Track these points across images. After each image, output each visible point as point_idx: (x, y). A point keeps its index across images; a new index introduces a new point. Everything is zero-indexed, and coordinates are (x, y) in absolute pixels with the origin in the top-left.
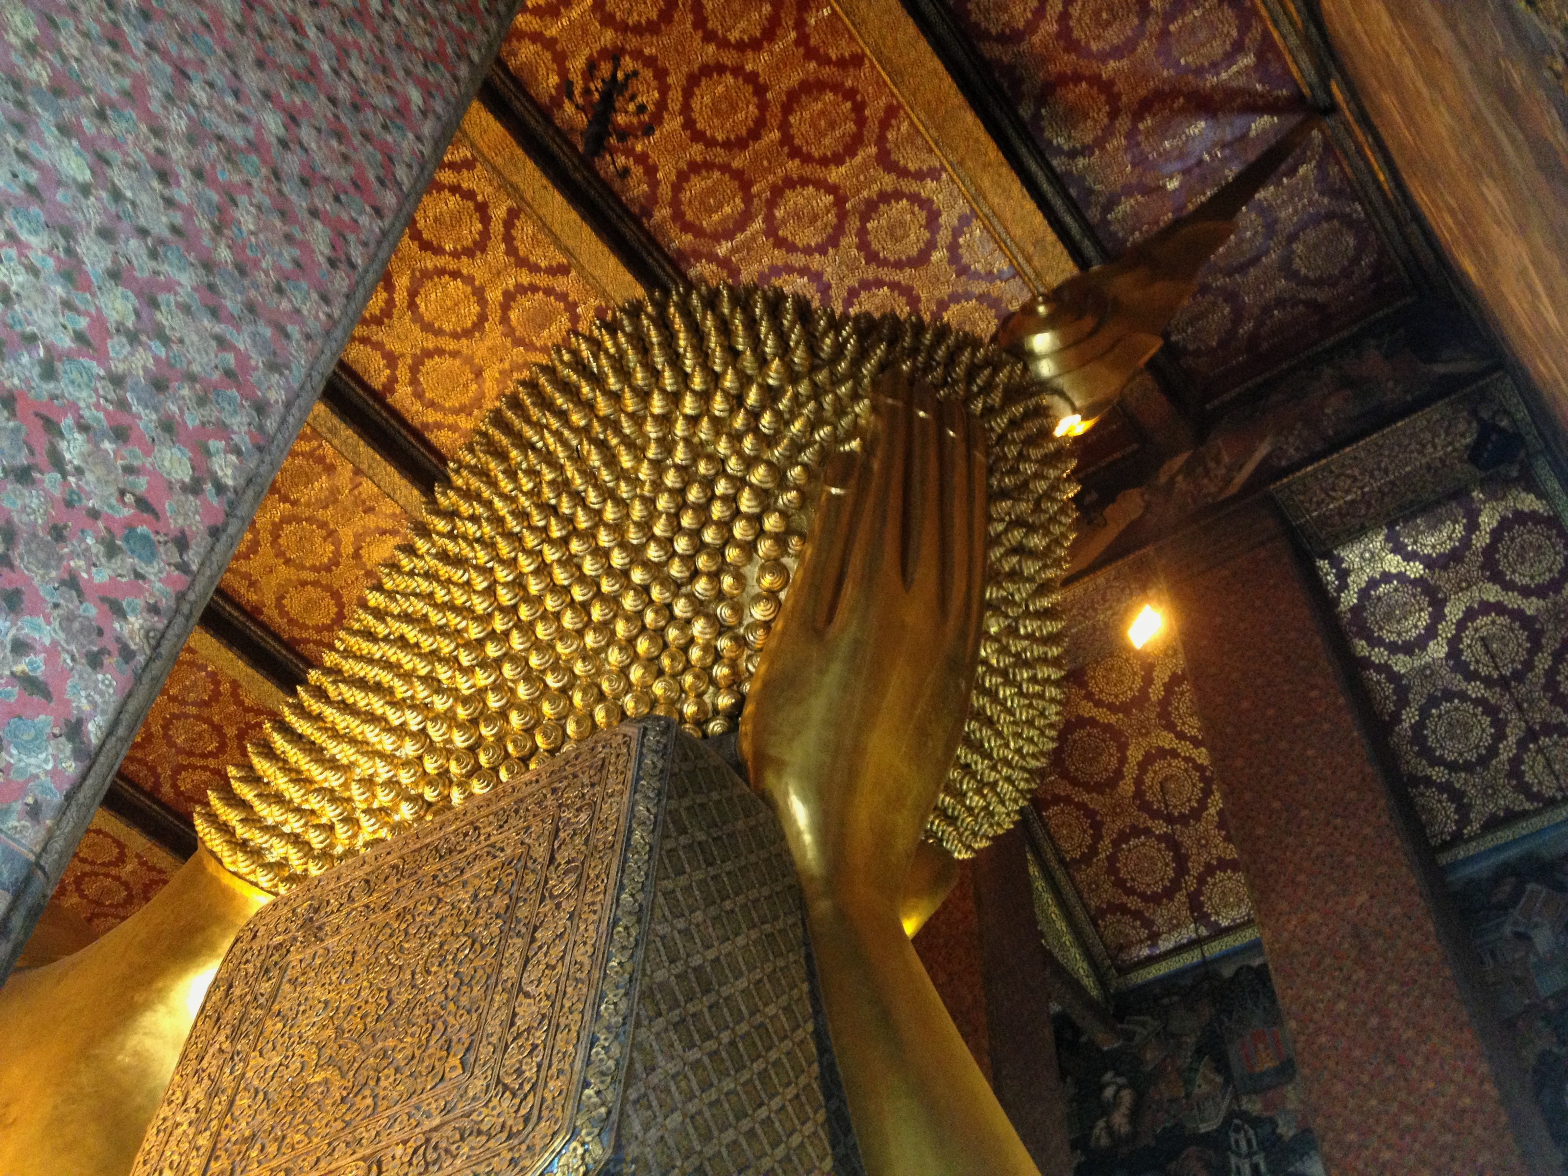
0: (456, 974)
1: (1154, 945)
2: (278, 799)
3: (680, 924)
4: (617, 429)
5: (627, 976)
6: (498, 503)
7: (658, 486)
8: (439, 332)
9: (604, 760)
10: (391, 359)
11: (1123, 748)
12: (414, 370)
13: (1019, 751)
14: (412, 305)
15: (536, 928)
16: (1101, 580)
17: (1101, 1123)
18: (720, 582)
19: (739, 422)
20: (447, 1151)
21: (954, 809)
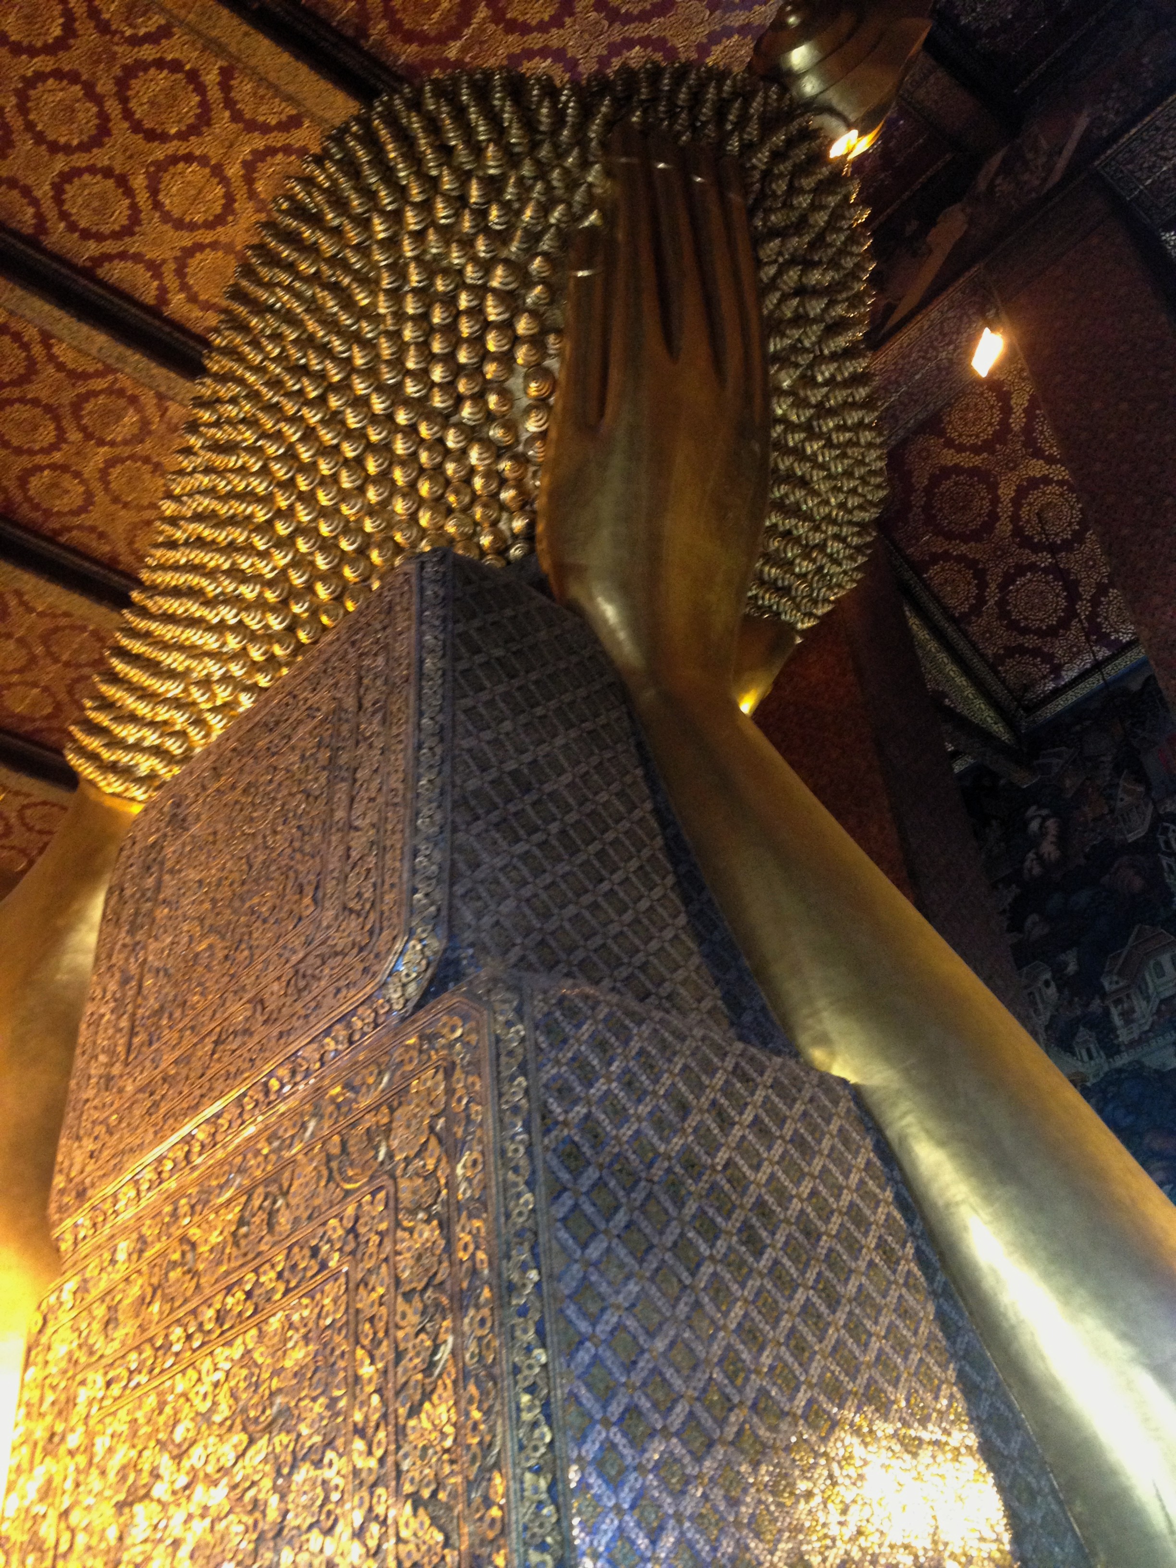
0: (299, 827)
1: (1058, 677)
2: (133, 718)
3: (487, 735)
4: (346, 267)
5: (437, 790)
6: (250, 378)
7: (400, 316)
8: (192, 227)
9: (390, 602)
10: (155, 268)
11: (993, 487)
12: (180, 272)
13: (842, 506)
14: (157, 205)
15: (355, 770)
16: (934, 315)
17: (1031, 855)
18: (486, 403)
19: (467, 224)
20: (313, 976)
21: (783, 579)
